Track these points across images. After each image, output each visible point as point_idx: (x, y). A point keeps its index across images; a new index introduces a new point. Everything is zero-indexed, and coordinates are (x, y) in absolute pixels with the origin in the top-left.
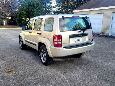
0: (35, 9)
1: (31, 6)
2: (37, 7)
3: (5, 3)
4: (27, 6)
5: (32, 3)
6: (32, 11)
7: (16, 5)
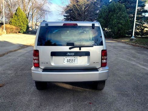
0: (115, 15)
1: (111, 12)
2: (119, 12)
3: (84, 10)
4: (107, 12)
5: (113, 8)
6: (111, 18)
7: (98, 12)
